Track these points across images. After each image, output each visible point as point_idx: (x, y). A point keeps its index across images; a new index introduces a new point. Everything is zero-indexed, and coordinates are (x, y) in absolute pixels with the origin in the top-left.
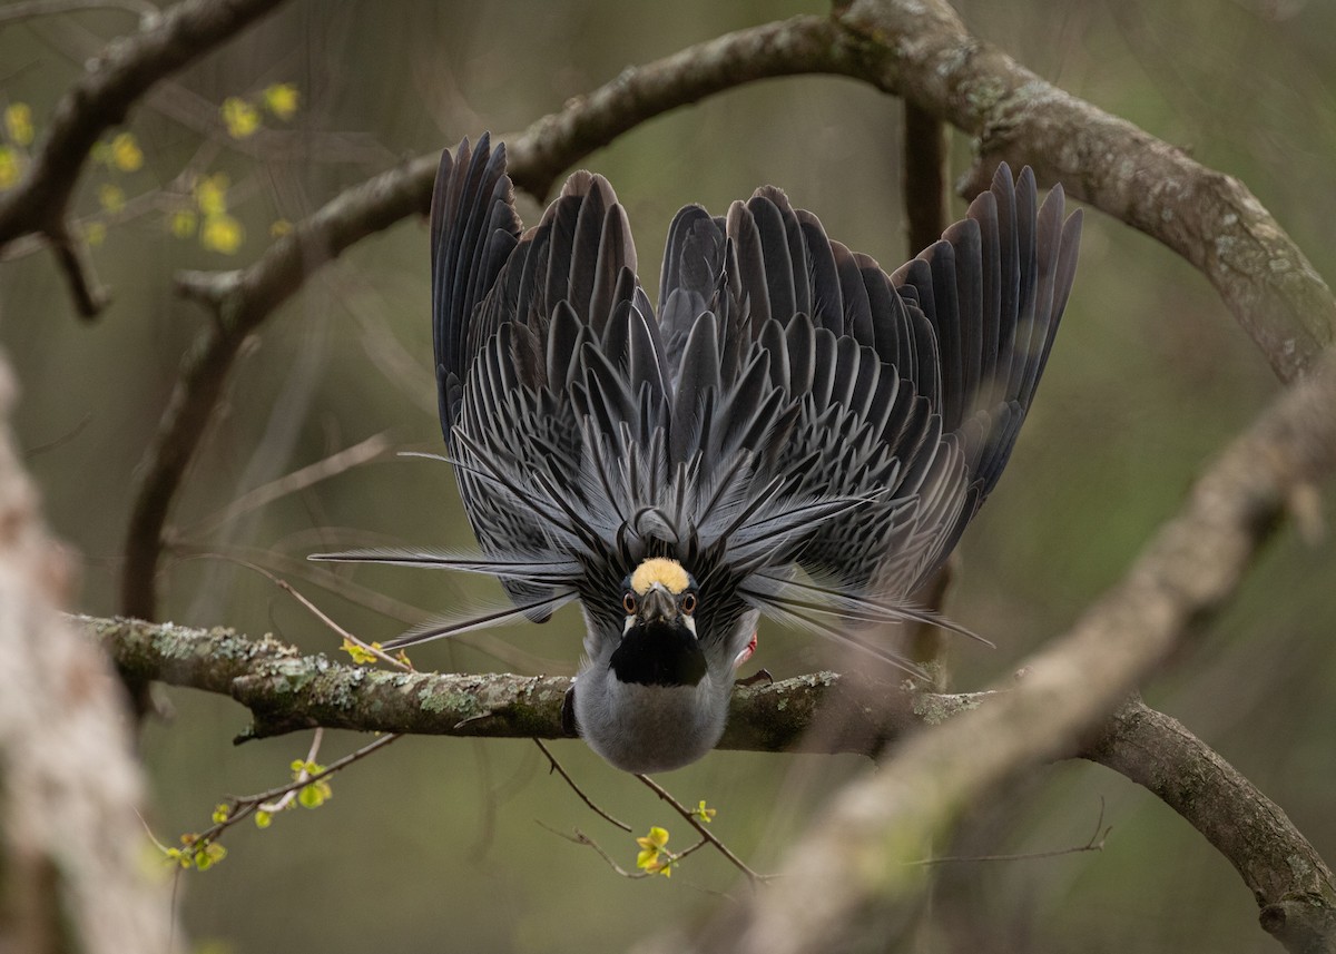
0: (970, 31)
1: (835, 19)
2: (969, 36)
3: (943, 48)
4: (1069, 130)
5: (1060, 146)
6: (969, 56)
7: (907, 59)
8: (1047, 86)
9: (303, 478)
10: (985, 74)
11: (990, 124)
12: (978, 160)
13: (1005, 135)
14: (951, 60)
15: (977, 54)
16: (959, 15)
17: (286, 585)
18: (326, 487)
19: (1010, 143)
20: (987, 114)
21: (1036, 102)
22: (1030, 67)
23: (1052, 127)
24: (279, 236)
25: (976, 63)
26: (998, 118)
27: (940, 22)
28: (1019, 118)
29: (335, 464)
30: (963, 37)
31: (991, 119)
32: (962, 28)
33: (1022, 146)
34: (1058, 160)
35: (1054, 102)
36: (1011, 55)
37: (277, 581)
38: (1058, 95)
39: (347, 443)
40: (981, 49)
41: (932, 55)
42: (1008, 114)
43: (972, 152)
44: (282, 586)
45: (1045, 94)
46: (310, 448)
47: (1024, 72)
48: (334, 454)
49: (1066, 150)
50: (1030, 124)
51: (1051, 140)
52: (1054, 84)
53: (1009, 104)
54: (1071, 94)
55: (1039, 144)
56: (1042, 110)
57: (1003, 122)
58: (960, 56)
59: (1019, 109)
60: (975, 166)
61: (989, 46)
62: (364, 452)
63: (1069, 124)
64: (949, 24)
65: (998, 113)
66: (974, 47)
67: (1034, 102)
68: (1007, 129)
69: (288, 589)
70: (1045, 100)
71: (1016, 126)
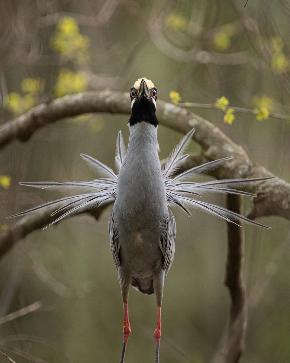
0: (250, 158)
1: (202, 154)
2: (250, 160)
3: (241, 164)
4: (285, 194)
5: (282, 200)
6: (250, 168)
7: (228, 169)
8: (277, 178)
9: (12, 317)
10: (256, 174)
11: (257, 192)
12: (253, 205)
13: (262, 196)
14: (243, 169)
15: (253, 167)
16: (247, 153)
17: (5, 355)
18: (19, 320)
19: (264, 199)
20: (256, 188)
21: (274, 184)
22: (272, 171)
23: (279, 193)
24: (3, 230)
25: (252, 170)
26: (260, 190)
27: (240, 156)
28: (267, 190)
29: (23, 312)
30: (248, 161)
31: (258, 190)
32: (248, 157)
33: (269, 200)
34: (281, 205)
35: (280, 184)
36: (265, 167)
37: (3, 353)
38: (282, 182)
39: (27, 304)
40: (254, 165)
41: (237, 167)
42: (264, 188)
43: (250, 202)
44: (4, 355)
45: (277, 181)
46: (15, 306)
47: (270, 174)
48: (23, 307)
49: (284, 202)
50: (271, 192)
51: (279, 198)
52: (280, 178)
53: (264, 185)
54: (286, 181)
55: (274, 199)
56: (276, 187)
57: (262, 191)
58: (247, 168)
59: (268, 186)
60: (252, 207)
61: (257, 164)
62: (34, 307)
63: (285, 192)
64: (243, 156)
65: (260, 188)
66: (252, 164)
67: (273, 184)
68: (263, 194)
69: (6, 356)
70: (277, 183)
71: (266, 193)
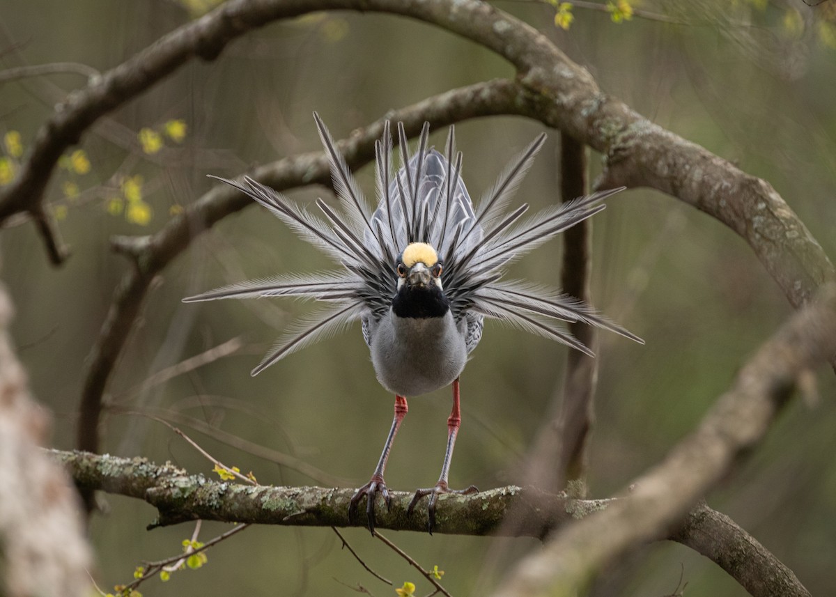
0: (602, 89)
1: (518, 81)
2: (601, 91)
3: (584, 99)
4: (662, 150)
5: (656, 160)
6: (601, 104)
7: (562, 106)
8: (648, 123)
9: (189, 365)
10: (611, 115)
11: (613, 147)
12: (606, 169)
13: (623, 153)
14: (589, 106)
15: (606, 103)
16: (595, 78)
17: (179, 431)
18: (203, 370)
19: (626, 158)
20: (612, 140)
21: (642, 133)
22: (638, 111)
23: (651, 148)
24: (174, 215)
25: (605, 108)
26: (619, 143)
27: (583, 83)
28: (631, 143)
29: (209, 356)
30: (597, 92)
31: (614, 143)
32: (596, 87)
33: (633, 160)
34: (656, 169)
35: (653, 133)
36: (626, 104)
37: (174, 429)
38: (656, 129)
39: (217, 343)
40: (608, 100)
41: (578, 103)
42: (625, 140)
43: (602, 163)
44: (177, 432)
45: (647, 128)
46: (194, 346)
47: (634, 114)
48: (208, 349)
49: (661, 163)
50: (638, 147)
51: (651, 157)
52: (653, 122)
53: (625, 134)
54: (663, 128)
55: (644, 159)
56: (645, 138)
57: (622, 145)
58: (595, 104)
59: (631, 137)
60: (604, 172)
61: (613, 98)
62: (227, 348)
63: (662, 146)
64: (589, 84)
65: (619, 140)
66: (603, 99)
67: (640, 133)
68: (624, 149)
69: (180, 434)
70: (647, 131)
71: (629, 148)
